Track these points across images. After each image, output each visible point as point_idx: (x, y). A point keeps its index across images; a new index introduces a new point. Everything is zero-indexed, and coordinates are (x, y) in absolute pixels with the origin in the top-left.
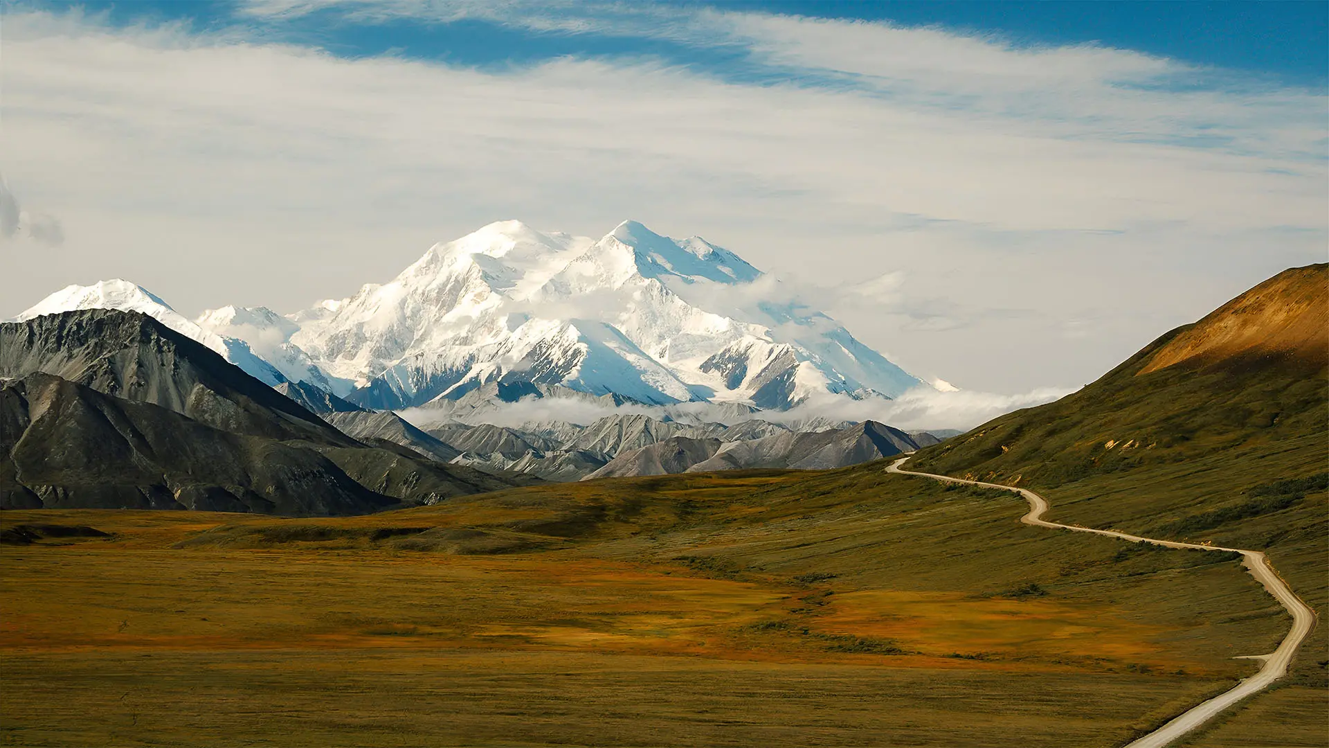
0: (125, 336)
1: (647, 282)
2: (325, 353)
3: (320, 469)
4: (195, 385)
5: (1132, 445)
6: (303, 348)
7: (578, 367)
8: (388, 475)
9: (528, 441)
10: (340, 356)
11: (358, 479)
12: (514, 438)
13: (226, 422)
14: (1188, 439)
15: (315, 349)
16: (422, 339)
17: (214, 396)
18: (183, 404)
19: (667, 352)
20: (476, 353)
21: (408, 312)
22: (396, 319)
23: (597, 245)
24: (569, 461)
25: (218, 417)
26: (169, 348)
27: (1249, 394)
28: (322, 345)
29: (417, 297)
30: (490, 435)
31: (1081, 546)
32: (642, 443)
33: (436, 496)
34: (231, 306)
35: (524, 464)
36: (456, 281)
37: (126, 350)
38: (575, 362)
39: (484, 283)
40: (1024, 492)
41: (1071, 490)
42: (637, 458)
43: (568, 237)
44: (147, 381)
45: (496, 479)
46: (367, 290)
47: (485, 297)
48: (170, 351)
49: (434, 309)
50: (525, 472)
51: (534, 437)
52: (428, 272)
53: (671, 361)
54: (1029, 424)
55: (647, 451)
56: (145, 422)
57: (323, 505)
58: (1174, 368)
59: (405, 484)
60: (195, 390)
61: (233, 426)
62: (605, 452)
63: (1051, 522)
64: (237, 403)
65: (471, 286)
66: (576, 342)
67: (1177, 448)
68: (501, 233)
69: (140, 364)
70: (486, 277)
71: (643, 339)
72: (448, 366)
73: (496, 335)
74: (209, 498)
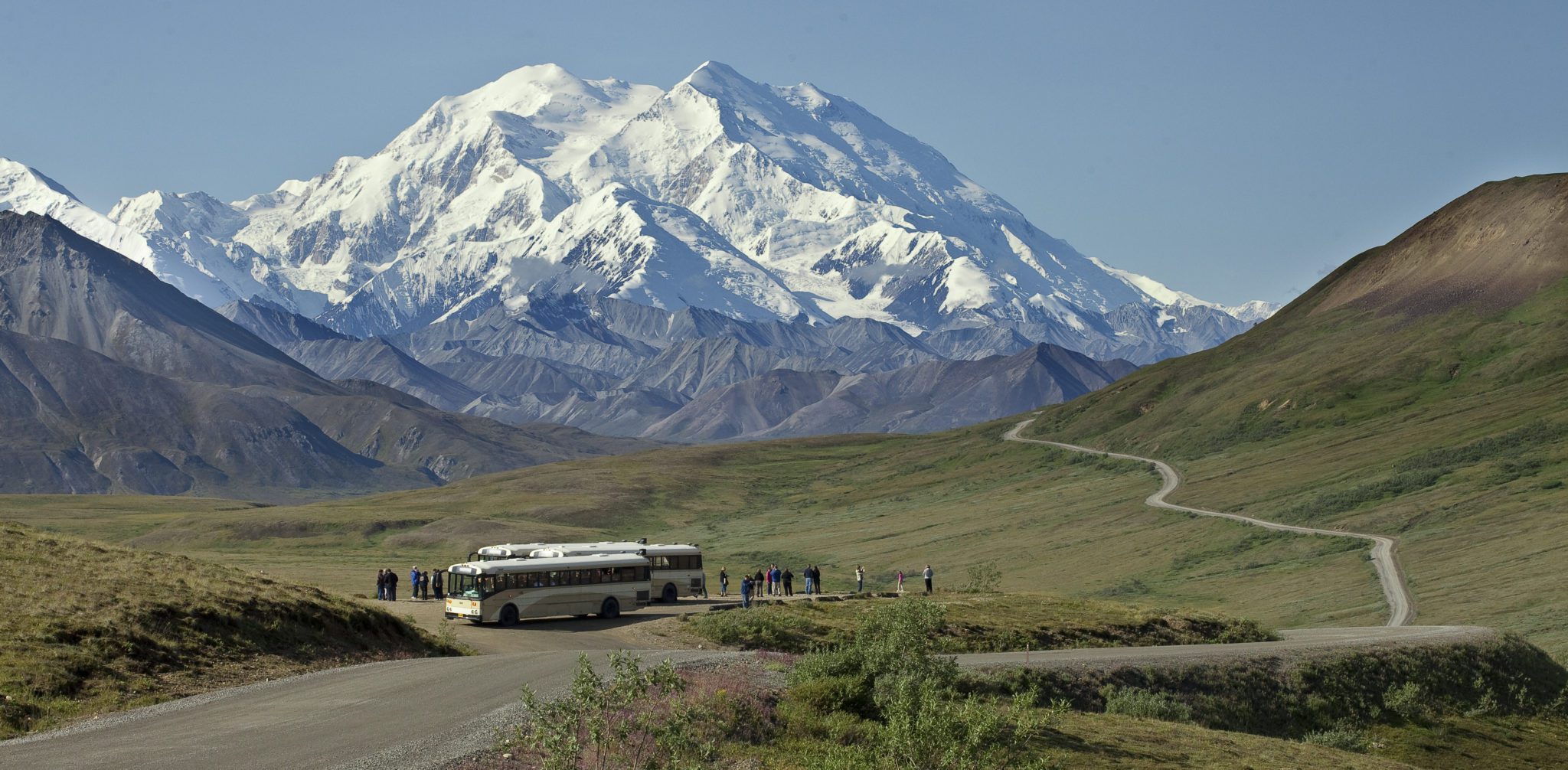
0: (23, 248)
1: (738, 147)
2: (287, 256)
3: (288, 425)
4: (117, 311)
5: (1288, 406)
6: (256, 249)
7: (642, 271)
8: (379, 431)
9: (572, 377)
10: (309, 259)
11: (339, 438)
12: (553, 373)
13: (159, 363)
14: (1353, 397)
15: (271, 249)
16: (422, 233)
17: (143, 327)
18: (101, 339)
19: (768, 246)
20: (498, 251)
21: (402, 195)
22: (385, 205)
23: (666, 97)
24: (628, 404)
25: (148, 357)
26: (81, 264)
27: (1427, 342)
28: (282, 243)
29: (414, 173)
30: (519, 369)
31: (1203, 534)
32: (732, 377)
33: (445, 459)
34: (157, 192)
35: (567, 410)
36: (469, 150)
37: (25, 267)
38: (637, 262)
39: (508, 152)
40: (1160, 464)
41: (1214, 463)
42: (724, 399)
43: (626, 86)
44: (52, 308)
45: (526, 435)
46: (345, 165)
47: (510, 173)
48: (82, 268)
49: (439, 191)
50: (566, 424)
51: (581, 371)
52: (429, 138)
53: (773, 259)
54: (1174, 377)
55: (737, 390)
56: (52, 366)
57: (293, 475)
58: (1350, 307)
59: (402, 444)
60: (117, 319)
61: (169, 367)
62: (679, 390)
63: (1177, 504)
64: (174, 337)
65: (491, 157)
66: (638, 234)
67: (1340, 410)
68: (531, 82)
69: (43, 286)
70: (510, 144)
71: (734, 228)
72: (460, 270)
73: (528, 225)
74: (140, 466)
